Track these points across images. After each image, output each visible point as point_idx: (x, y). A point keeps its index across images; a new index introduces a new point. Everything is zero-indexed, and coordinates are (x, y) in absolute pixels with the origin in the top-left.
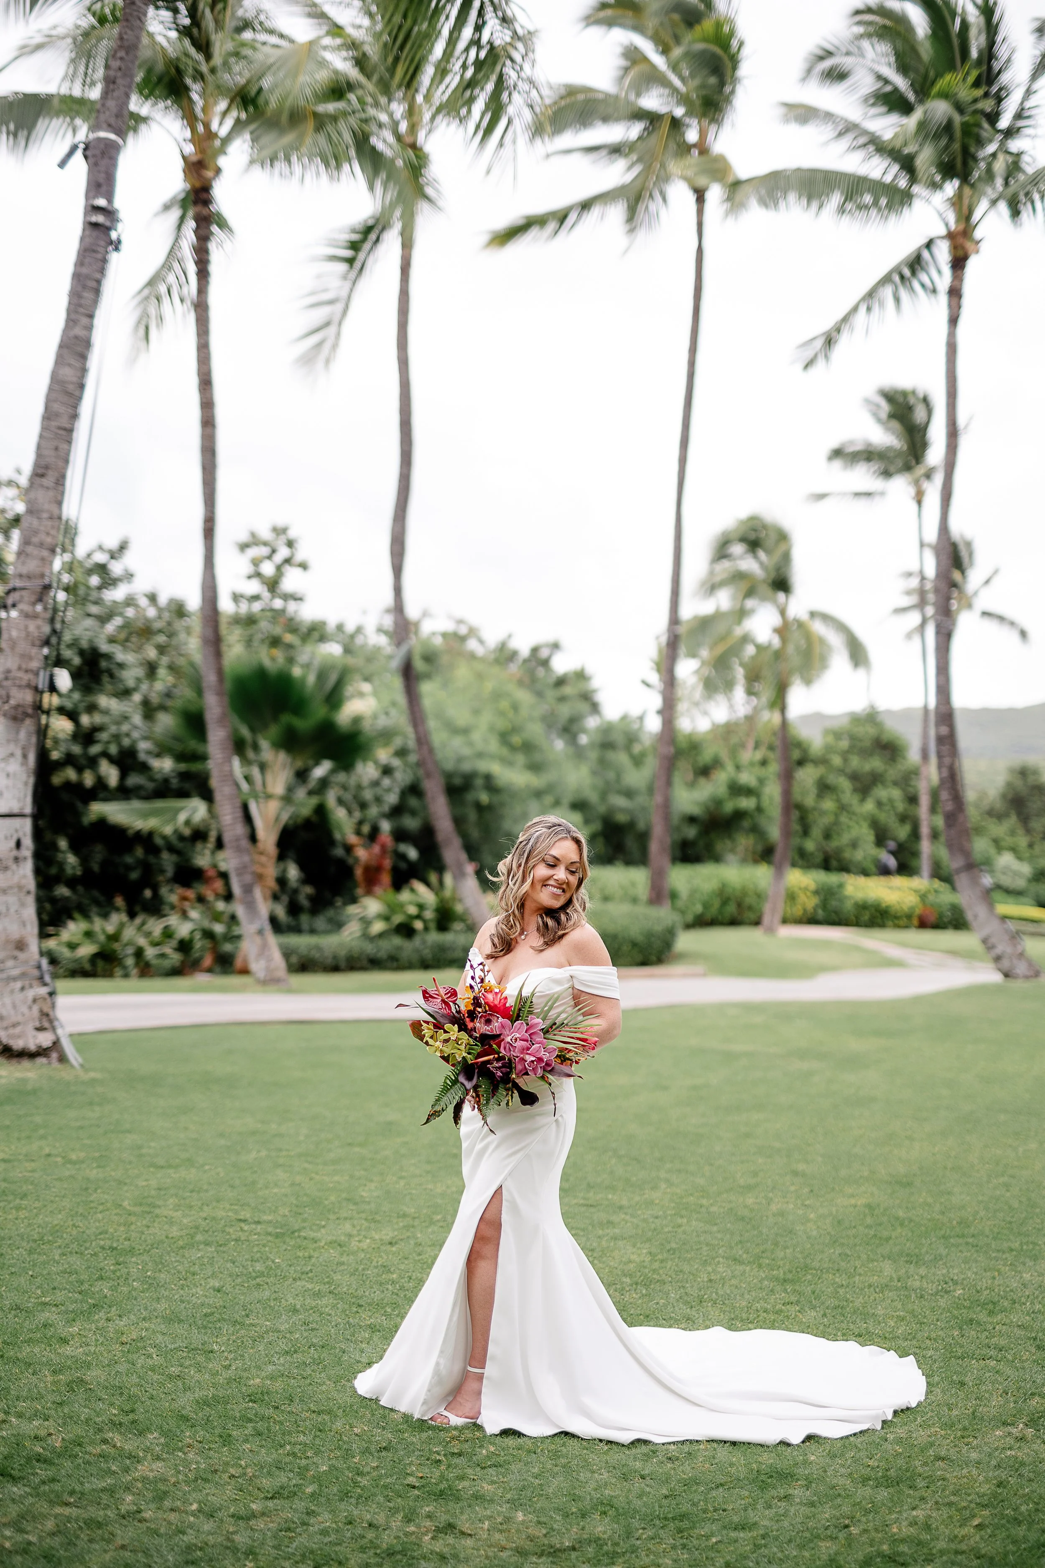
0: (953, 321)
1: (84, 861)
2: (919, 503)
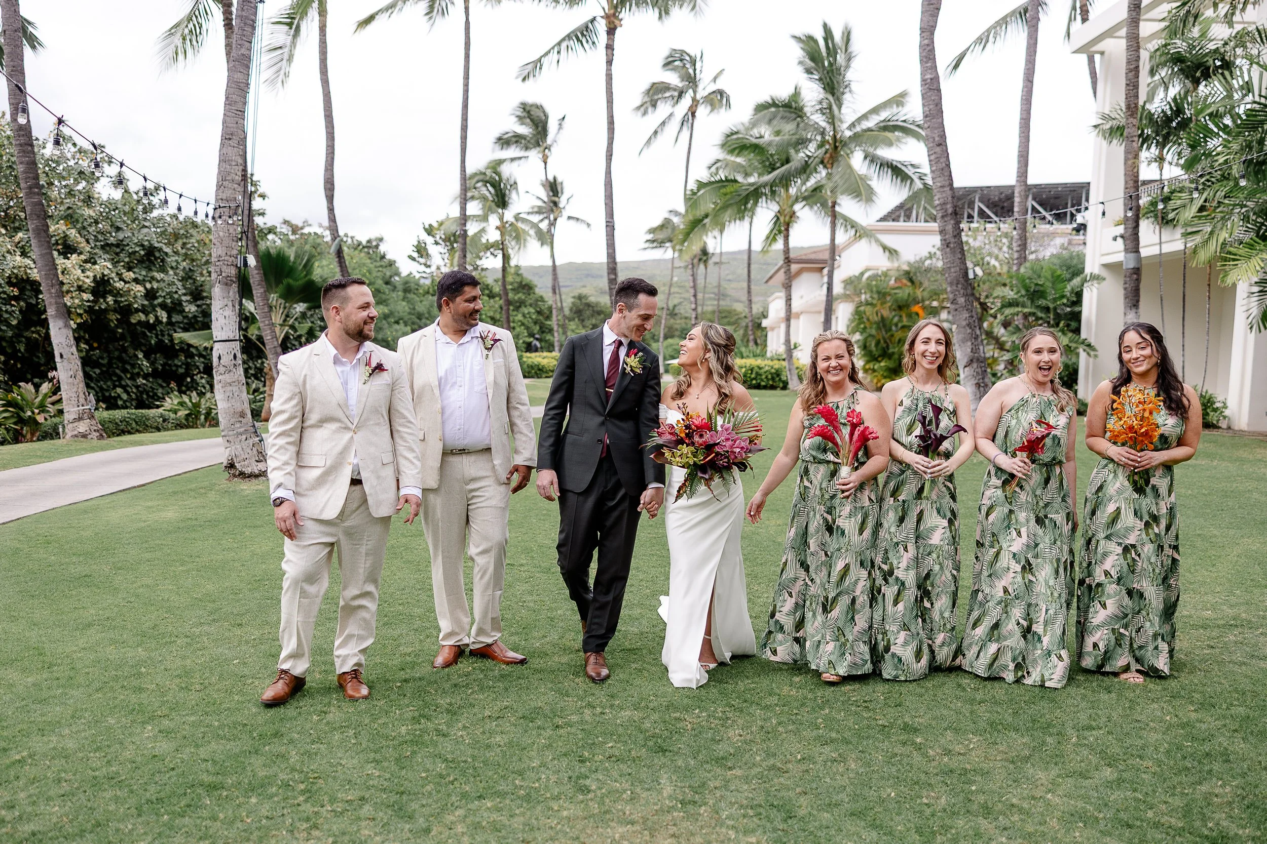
0: (609, 62)
1: (152, 364)
2: (545, 162)
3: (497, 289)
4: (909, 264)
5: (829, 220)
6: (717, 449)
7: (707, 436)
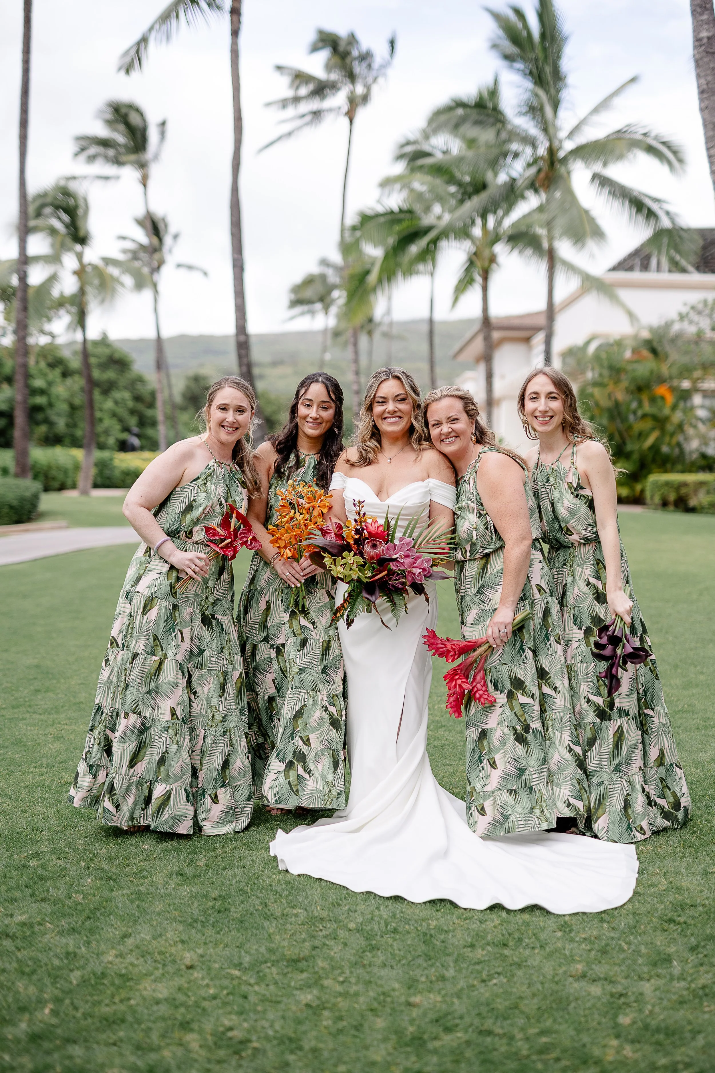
0: (235, 33)
2: (145, 185)
3: (75, 363)
4: (651, 330)
5: (543, 266)
6: (392, 566)
7: (382, 548)
